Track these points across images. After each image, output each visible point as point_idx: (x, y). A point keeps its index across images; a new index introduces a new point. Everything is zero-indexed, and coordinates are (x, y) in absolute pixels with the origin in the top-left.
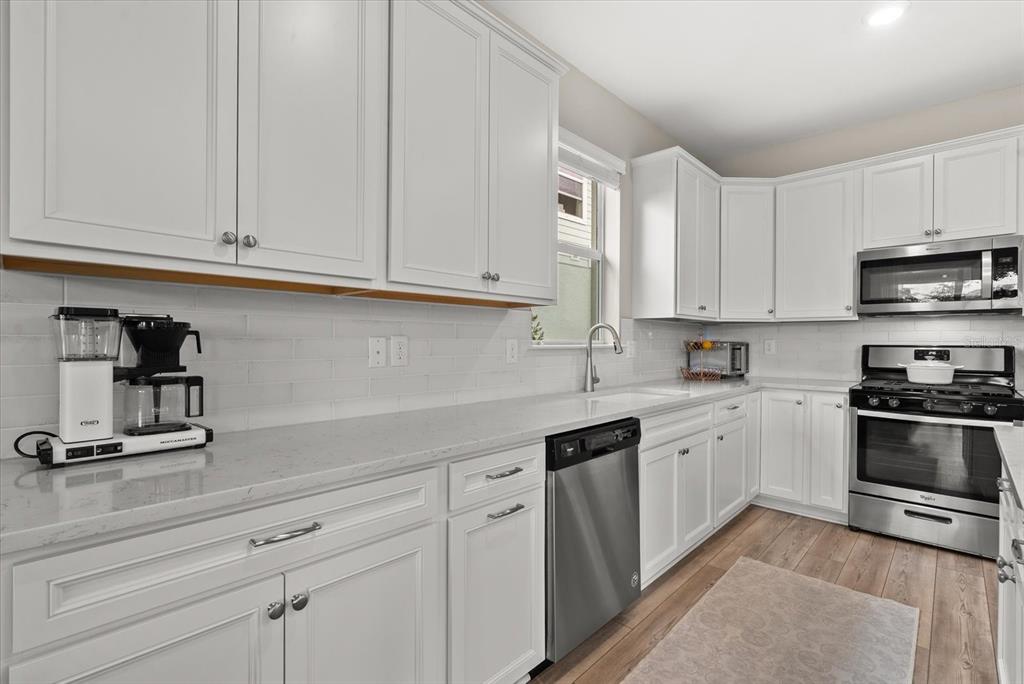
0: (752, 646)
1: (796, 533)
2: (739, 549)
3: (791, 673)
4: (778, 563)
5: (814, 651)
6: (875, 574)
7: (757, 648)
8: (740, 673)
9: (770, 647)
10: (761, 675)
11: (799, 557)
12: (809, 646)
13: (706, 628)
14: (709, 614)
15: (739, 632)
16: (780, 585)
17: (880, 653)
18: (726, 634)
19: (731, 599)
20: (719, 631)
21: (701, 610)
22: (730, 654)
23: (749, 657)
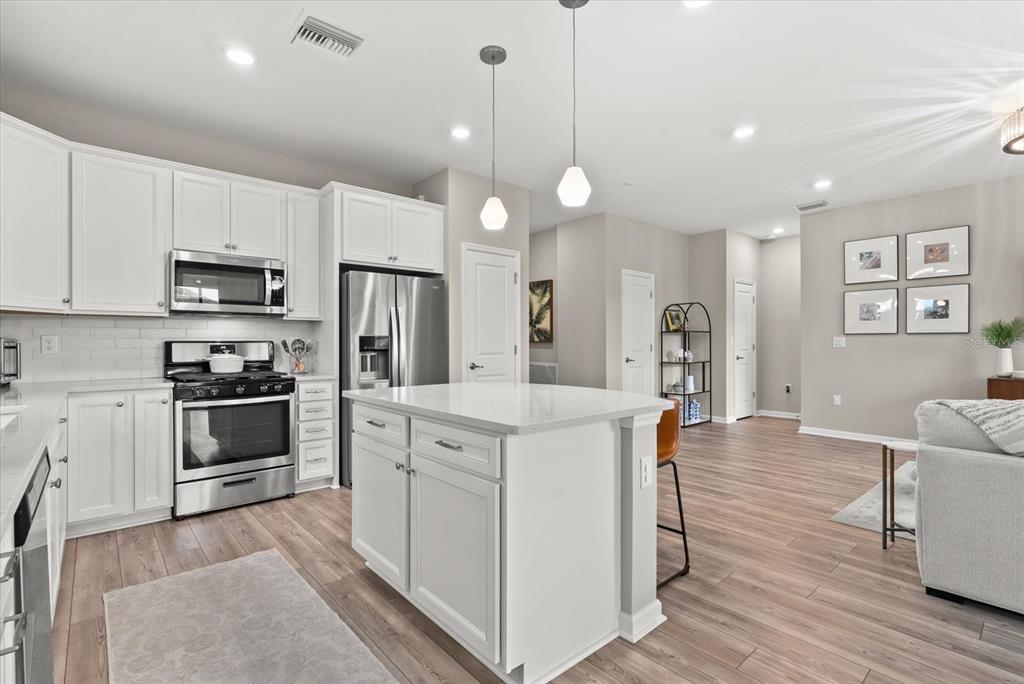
0: (205, 652)
1: (132, 546)
2: (92, 590)
3: (252, 642)
4: (147, 579)
5: (250, 617)
6: (228, 542)
7: (211, 649)
8: (221, 676)
9: (219, 640)
10: (237, 663)
11: (159, 561)
12: (244, 617)
13: (147, 673)
14: (134, 661)
15: (181, 651)
16: (171, 593)
17: (285, 588)
18: (173, 662)
19: (140, 634)
20: (164, 664)
21: (123, 665)
22: (195, 672)
23: (214, 660)
